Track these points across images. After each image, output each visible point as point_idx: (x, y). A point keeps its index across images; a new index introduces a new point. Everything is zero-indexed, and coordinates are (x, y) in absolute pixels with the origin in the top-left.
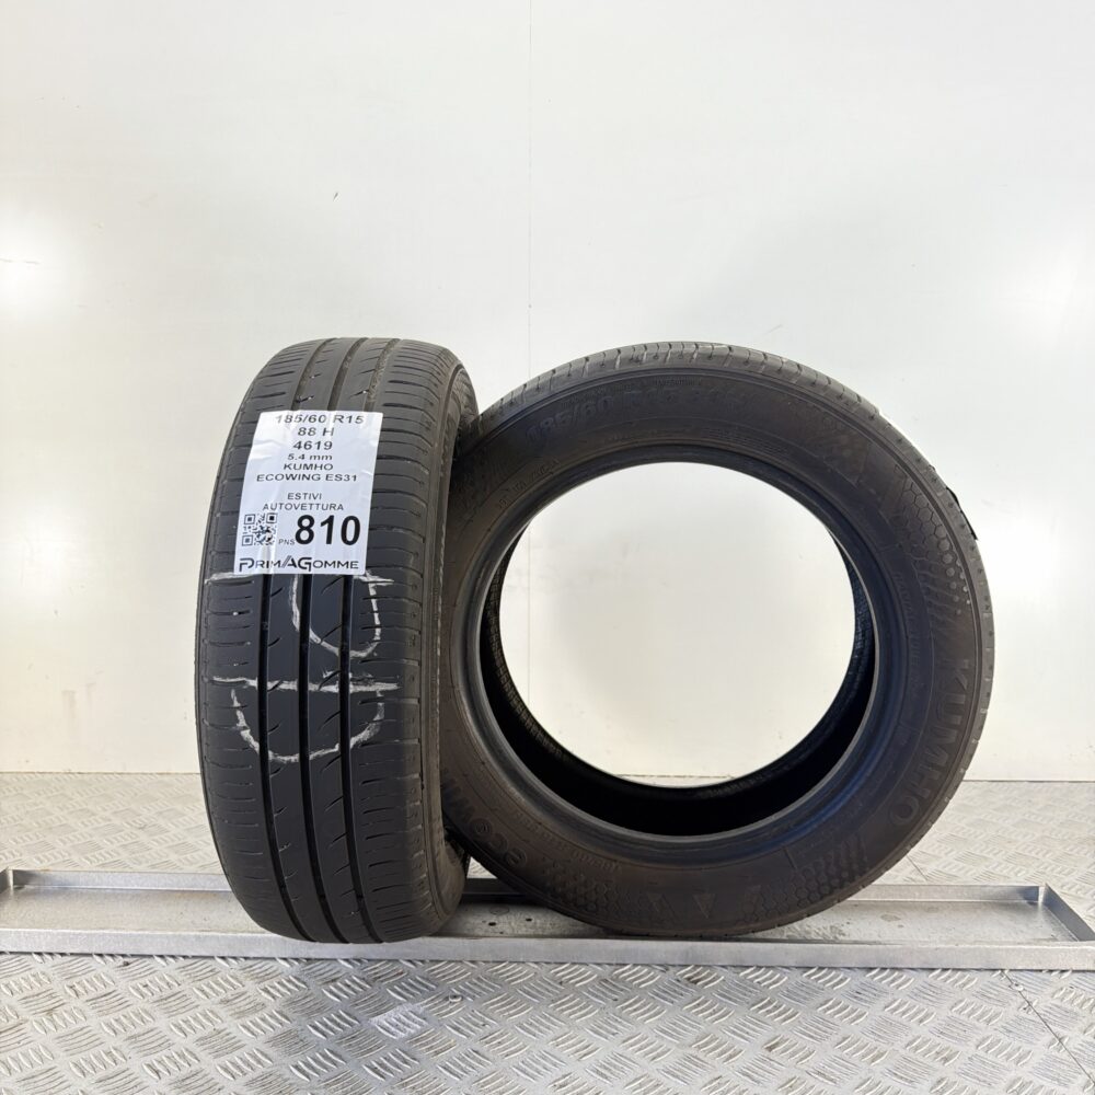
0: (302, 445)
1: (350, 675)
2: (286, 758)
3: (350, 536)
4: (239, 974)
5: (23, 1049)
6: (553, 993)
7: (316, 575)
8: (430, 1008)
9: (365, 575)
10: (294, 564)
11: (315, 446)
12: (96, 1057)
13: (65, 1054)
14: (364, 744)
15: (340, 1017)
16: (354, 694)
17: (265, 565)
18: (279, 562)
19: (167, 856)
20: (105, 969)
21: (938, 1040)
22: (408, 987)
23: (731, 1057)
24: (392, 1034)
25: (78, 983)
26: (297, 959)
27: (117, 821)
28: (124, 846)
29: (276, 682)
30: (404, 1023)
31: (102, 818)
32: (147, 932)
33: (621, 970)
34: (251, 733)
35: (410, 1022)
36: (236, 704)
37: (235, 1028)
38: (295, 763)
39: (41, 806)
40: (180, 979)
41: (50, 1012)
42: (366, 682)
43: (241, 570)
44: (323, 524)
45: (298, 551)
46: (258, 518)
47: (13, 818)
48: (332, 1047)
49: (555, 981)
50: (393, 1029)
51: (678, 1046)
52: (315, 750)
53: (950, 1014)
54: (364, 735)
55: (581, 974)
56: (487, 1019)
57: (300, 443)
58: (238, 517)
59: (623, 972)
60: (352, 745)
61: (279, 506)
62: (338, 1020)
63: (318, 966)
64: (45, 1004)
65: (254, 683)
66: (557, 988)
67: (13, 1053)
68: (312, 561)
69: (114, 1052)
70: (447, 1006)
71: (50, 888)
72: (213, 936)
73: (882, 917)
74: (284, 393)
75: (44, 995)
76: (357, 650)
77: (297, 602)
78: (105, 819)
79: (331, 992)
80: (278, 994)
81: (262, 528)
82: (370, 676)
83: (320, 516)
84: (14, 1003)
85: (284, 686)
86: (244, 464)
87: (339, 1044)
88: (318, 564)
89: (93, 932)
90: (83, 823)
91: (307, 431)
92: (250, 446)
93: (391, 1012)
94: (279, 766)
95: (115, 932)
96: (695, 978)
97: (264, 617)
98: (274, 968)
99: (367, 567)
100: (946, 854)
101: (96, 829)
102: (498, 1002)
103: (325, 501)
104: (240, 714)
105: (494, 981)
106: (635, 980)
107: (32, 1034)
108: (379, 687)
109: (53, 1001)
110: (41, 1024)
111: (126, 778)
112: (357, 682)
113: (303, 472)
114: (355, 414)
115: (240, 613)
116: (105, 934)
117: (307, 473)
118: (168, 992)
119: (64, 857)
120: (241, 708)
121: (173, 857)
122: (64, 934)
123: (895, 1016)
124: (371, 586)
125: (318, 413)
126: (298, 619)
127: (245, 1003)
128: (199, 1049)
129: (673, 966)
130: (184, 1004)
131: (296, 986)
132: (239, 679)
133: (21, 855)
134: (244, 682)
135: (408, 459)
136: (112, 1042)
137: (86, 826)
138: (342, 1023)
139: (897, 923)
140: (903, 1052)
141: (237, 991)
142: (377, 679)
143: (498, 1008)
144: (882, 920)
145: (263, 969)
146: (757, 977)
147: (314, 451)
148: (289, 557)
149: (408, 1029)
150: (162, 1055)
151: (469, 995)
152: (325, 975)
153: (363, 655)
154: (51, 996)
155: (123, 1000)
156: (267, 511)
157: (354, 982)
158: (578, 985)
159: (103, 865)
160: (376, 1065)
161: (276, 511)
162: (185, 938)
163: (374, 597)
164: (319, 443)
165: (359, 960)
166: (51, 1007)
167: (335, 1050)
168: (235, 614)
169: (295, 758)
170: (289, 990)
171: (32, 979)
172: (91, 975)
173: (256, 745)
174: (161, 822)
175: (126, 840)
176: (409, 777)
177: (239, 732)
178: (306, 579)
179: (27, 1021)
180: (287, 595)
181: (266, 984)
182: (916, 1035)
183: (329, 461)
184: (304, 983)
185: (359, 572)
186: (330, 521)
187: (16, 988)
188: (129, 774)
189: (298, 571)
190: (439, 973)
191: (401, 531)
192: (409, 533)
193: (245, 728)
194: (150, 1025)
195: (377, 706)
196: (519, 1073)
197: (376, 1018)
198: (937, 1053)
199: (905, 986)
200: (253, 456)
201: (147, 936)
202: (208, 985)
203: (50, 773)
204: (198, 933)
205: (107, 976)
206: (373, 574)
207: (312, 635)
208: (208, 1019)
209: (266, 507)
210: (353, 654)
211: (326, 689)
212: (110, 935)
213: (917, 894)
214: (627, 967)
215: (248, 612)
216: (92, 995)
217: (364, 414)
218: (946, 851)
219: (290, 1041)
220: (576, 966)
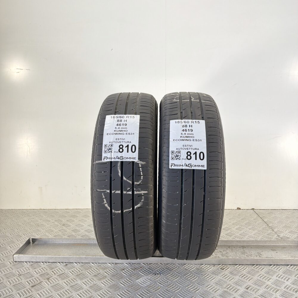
0: (119, 125)
1: (135, 189)
2: (117, 212)
3: (133, 150)
4: (97, 267)
5: (43, 290)
6: (184, 273)
7: (125, 161)
8: (152, 277)
9: (138, 161)
10: (118, 158)
11: (122, 125)
12: (63, 292)
13: (54, 291)
14: (139, 208)
15: (127, 280)
16: (136, 194)
17: (111, 159)
18: (114, 158)
19: (72, 233)
20: (61, 266)
21: (293, 286)
22: (144, 271)
23: (237, 291)
24: (142, 285)
25: (54, 270)
26: (113, 263)
27: (56, 223)
28: (59, 230)
29: (115, 191)
30: (145, 282)
31: (52, 222)
32: (71, 256)
33: (202, 266)
34: (108, 205)
35: (147, 282)
36: (104, 197)
37: (99, 283)
38: (120, 213)
39: (35, 219)
40: (82, 269)
41: (48, 279)
42: (139, 191)
43: (104, 160)
44: (126, 147)
45: (119, 155)
46: (108, 145)
47: (28, 222)
48: (127, 288)
49: (184, 269)
50: (143, 284)
51: (221, 288)
52: (125, 209)
53: (295, 279)
54: (139, 205)
55: (191, 267)
56: (168, 280)
57: (118, 124)
58: (102, 145)
59: (203, 267)
60: (135, 208)
61: (113, 142)
62: (127, 281)
63: (118, 265)
64: (46, 277)
65: (109, 191)
66: (185, 271)
67: (40, 291)
68: (123, 157)
69: (68, 291)
70: (156, 277)
71: (42, 243)
72: (89, 257)
73: (271, 250)
74: (111, 110)
75: (46, 274)
76: (136, 182)
77: (120, 169)
78: (53, 223)
79: (124, 273)
80: (109, 274)
81: (109, 148)
82: (140, 189)
83: (125, 145)
84: (38, 277)
85: (117, 192)
86: (103, 130)
87: (129, 288)
88: (125, 158)
89: (57, 256)
90: (47, 224)
91: (120, 121)
92: (104, 125)
93: (141, 279)
94: (115, 214)
95: (63, 256)
96: (223, 268)
97: (111, 173)
98: (107, 266)
99: (139, 159)
100: (285, 231)
101: (51, 225)
102: (170, 275)
103: (126, 140)
104: (105, 200)
105: (168, 269)
106: (207, 268)
107: (44, 285)
108: (143, 192)
109: (48, 276)
110: (46, 282)
111: (57, 211)
112: (136, 191)
113: (119, 132)
114: (132, 116)
115: (104, 172)
116: (60, 257)
117: (121, 132)
118: (79, 273)
119: (44, 234)
120: (105, 198)
121: (73, 234)
122: (49, 257)
123: (280, 279)
124: (140, 164)
125: (122, 115)
126: (120, 173)
127: (100, 276)
128: (91, 289)
129: (216, 264)
130: (84, 277)
131: (114, 271)
132: (104, 190)
133: (32, 233)
134: (106, 191)
135: (148, 128)
136: (67, 288)
137: (48, 224)
138: (128, 282)
139: (276, 251)
140: (284, 290)
141: (98, 273)
142: (142, 190)
143: (170, 277)
144: (271, 251)
145: (104, 266)
146: (240, 268)
147: (122, 126)
148: (117, 156)
149: (147, 284)
150: (81, 291)
151: (162, 274)
152: (121, 268)
153: (138, 183)
154: (48, 274)
155: (67, 276)
156: (110, 144)
157: (129, 270)
158: (191, 270)
159: (55, 236)
160: (140, 294)
161: (113, 144)
162: (82, 258)
163: (141, 167)
164: (123, 124)
165: (130, 264)
166: (48, 277)
167: (128, 290)
168: (103, 172)
169: (120, 212)
170: (112, 272)
171: (42, 269)
172: (57, 268)
173: (109, 208)
174: (69, 223)
175: (60, 229)
176: (150, 217)
177: (104, 204)
178: (122, 162)
179: (42, 282)
180: (117, 167)
181: (105, 270)
182: (287, 284)
183: (126, 129)
184: (116, 270)
185: (136, 160)
186: (128, 146)
187: (38, 272)
188: (57, 209)
189: (120, 160)
190: (152, 267)
191: (147, 149)
192: (149, 149)
193: (106, 204)
194: (76, 283)
195: (142, 198)
196: (180, 296)
197: (137, 280)
198: (294, 290)
199: (281, 270)
200: (105, 128)
201: (72, 257)
202: (90, 271)
203: (36, 209)
204: (86, 257)
205: (62, 268)
206: (140, 161)
207: (124, 178)
208: (92, 281)
209: (110, 142)
210: (135, 183)
211: (128, 193)
212: (62, 257)
213: (280, 243)
214: (203, 265)
215: (106, 172)
216: (59, 274)
217: (135, 116)
218: (285, 230)
219: (115, 287)
220: (189, 265)
